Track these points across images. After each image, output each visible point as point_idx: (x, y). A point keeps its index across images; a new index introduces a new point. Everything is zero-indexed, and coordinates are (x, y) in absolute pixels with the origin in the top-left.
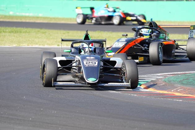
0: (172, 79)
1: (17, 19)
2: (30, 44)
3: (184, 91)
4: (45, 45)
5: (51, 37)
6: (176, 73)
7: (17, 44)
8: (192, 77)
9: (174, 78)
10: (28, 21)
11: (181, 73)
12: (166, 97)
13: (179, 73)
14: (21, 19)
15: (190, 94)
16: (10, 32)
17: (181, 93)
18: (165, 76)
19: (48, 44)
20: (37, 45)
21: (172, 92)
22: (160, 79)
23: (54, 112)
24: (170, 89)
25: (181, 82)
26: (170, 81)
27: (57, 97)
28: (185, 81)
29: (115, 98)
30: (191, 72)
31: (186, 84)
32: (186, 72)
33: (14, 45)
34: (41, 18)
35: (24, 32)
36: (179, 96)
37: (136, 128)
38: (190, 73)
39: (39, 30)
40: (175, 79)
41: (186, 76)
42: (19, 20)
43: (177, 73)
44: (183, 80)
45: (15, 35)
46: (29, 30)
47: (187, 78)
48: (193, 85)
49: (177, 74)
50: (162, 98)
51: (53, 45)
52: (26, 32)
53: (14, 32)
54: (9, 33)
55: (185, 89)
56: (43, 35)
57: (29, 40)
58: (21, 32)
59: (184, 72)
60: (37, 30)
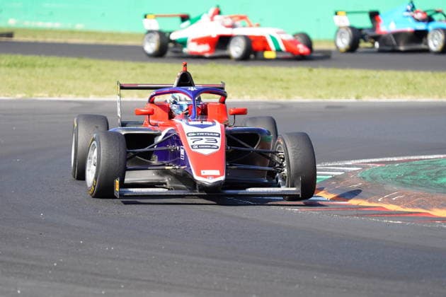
0: (380, 173)
1: (25, 36)
2: (54, 95)
3: (406, 201)
4: (88, 96)
5: (103, 77)
6: (388, 159)
7: (26, 93)
8: (425, 169)
9: (384, 171)
10: (49, 40)
11: (401, 159)
12: (364, 215)
13: (395, 159)
14: (34, 37)
15: (419, 207)
16: (8, 66)
17: (398, 205)
18: (364, 167)
19: (95, 94)
20: (70, 96)
21: (378, 202)
22: (351, 172)
23: (110, 249)
24: (374, 195)
25: (400, 181)
26: (374, 178)
27: (117, 214)
28: (409, 177)
29: (249, 217)
30: (423, 157)
31: (412, 185)
32: (412, 158)
33: (19, 96)
34: (80, 32)
35: (40, 66)
36: (395, 211)
37: (297, 286)
38: (421, 159)
39: (75, 60)
40: (386, 173)
41: (412, 166)
42: (30, 39)
43: (391, 159)
44: (405, 175)
45: (22, 71)
46: (51, 60)
47: (412, 170)
48: (427, 187)
49: (390, 162)
50: (357, 215)
51: (108, 94)
52: (46, 65)
53: (19, 65)
54: (8, 69)
55: (409, 196)
56: (86, 71)
57: (52, 84)
58: (34, 66)
59: (406, 158)
60: (71, 60)
